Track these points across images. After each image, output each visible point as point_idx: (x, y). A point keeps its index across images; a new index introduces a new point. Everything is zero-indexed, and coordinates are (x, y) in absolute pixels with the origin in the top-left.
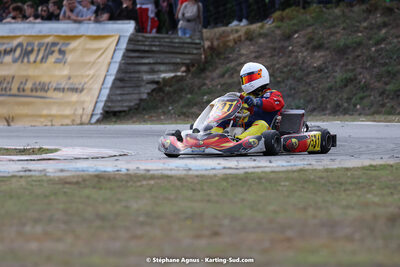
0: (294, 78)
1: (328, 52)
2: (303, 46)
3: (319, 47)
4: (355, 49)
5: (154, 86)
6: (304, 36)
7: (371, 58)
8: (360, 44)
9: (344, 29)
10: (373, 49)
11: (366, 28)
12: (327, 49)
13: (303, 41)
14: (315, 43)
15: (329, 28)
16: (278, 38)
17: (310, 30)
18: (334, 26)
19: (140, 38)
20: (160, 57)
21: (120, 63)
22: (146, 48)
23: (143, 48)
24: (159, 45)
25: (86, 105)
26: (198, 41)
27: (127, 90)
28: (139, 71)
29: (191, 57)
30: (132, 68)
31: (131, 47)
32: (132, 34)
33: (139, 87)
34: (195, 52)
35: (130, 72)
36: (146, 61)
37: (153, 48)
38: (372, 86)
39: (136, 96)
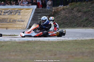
0: (74, 19)
1: (82, 13)
4: (88, 12)
7: (92, 14)
8: (89, 11)
9: (86, 7)
11: (91, 7)
13: (76, 10)
14: (79, 11)
16: (70, 9)
17: (78, 7)
18: (83, 7)
19: (38, 9)
20: (43, 14)
21: (33, 15)
22: (39, 12)
23: (38, 12)
24: (42, 11)
25: (25, 25)
26: (51, 10)
27: (35, 21)
28: (37, 17)
29: (50, 14)
30: (36, 16)
31: (36, 11)
32: (36, 8)
33: (37, 21)
34: (51, 12)
35: (35, 17)
36: (39, 15)
37: (41, 12)
38: (92, 21)
39: (37, 23)
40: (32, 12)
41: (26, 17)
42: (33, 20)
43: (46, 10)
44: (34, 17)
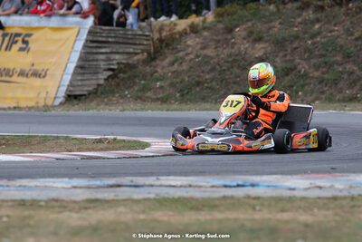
0: (239, 67)
1: (267, 44)
2: (244, 39)
3: (259, 40)
4: (292, 42)
5: (110, 73)
6: (245, 29)
7: (307, 50)
8: (297, 37)
9: (280, 24)
10: (310, 42)
11: (301, 23)
12: (266, 42)
13: (244, 34)
14: (255, 36)
15: (266, 23)
16: (221, 31)
17: (250, 24)
18: (271, 21)
19: (98, 30)
20: (116, 48)
21: (81, 53)
22: (104, 39)
23: (100, 39)
24: (115, 37)
25: (49, 90)
26: (147, 33)
27: (86, 76)
28: (97, 60)
29: (141, 47)
30: (91, 57)
31: (91, 38)
32: (92, 27)
33: (97, 73)
34: (145, 43)
35: (89, 61)
36: (103, 50)
37: (110, 40)
38: (311, 75)
39: (94, 82)
40: (75, 41)
41: (54, 60)
42: (81, 71)
43: (130, 33)
44: (86, 61)
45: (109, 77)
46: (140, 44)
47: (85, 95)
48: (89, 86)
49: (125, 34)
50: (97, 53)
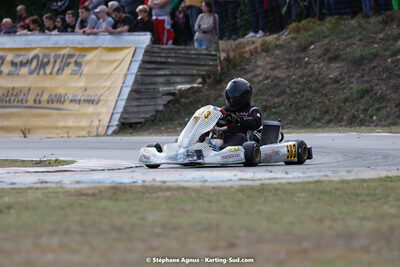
0: (310, 89)
5: (171, 98)
6: (321, 47)
11: (382, 39)
13: (319, 52)
16: (294, 49)
18: (351, 38)
19: (156, 50)
20: (176, 69)
21: (137, 75)
22: (163, 60)
23: (159, 59)
24: (176, 57)
25: (101, 118)
26: (213, 53)
27: (143, 102)
28: (155, 83)
29: (207, 68)
30: (148, 80)
31: (147, 59)
32: (148, 46)
34: (211, 63)
35: (146, 84)
36: (162, 72)
37: (170, 60)
39: (152, 108)
40: (131, 62)
41: (108, 84)
42: (137, 96)
43: (193, 52)
44: (142, 84)
45: (169, 102)
46: (204, 65)
47: (141, 123)
48: (146, 113)
49: (187, 54)
50: (155, 76)
